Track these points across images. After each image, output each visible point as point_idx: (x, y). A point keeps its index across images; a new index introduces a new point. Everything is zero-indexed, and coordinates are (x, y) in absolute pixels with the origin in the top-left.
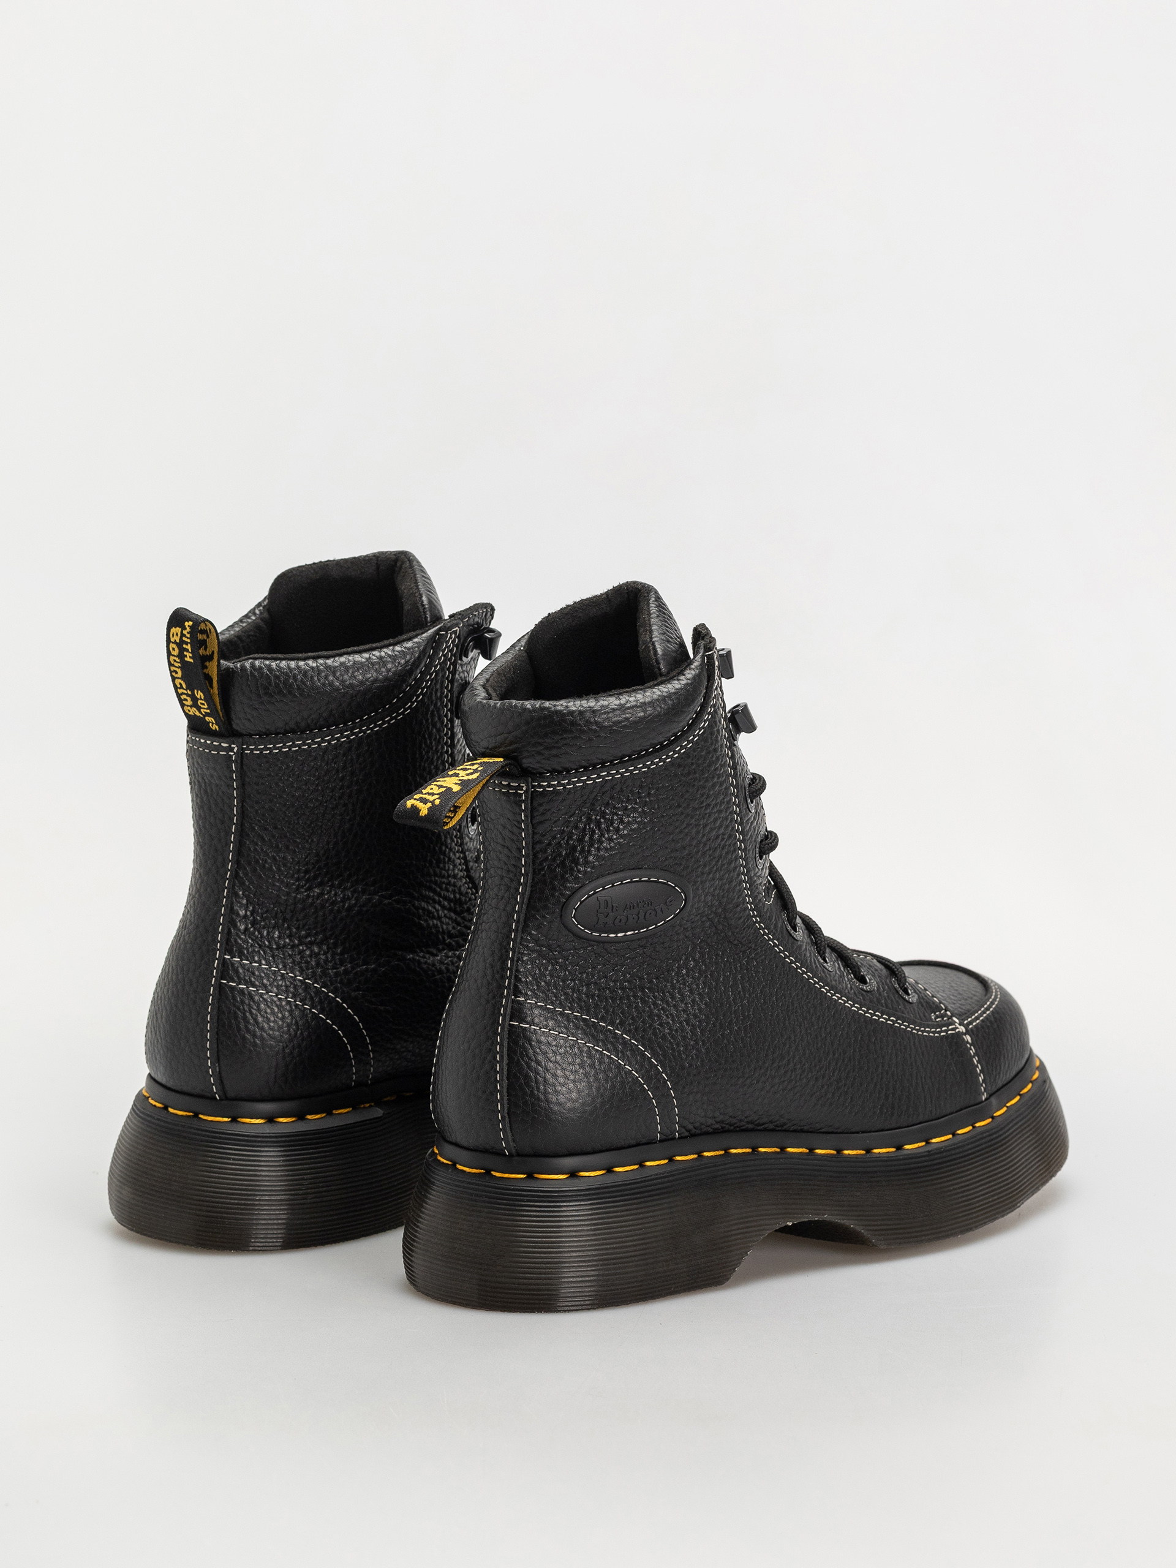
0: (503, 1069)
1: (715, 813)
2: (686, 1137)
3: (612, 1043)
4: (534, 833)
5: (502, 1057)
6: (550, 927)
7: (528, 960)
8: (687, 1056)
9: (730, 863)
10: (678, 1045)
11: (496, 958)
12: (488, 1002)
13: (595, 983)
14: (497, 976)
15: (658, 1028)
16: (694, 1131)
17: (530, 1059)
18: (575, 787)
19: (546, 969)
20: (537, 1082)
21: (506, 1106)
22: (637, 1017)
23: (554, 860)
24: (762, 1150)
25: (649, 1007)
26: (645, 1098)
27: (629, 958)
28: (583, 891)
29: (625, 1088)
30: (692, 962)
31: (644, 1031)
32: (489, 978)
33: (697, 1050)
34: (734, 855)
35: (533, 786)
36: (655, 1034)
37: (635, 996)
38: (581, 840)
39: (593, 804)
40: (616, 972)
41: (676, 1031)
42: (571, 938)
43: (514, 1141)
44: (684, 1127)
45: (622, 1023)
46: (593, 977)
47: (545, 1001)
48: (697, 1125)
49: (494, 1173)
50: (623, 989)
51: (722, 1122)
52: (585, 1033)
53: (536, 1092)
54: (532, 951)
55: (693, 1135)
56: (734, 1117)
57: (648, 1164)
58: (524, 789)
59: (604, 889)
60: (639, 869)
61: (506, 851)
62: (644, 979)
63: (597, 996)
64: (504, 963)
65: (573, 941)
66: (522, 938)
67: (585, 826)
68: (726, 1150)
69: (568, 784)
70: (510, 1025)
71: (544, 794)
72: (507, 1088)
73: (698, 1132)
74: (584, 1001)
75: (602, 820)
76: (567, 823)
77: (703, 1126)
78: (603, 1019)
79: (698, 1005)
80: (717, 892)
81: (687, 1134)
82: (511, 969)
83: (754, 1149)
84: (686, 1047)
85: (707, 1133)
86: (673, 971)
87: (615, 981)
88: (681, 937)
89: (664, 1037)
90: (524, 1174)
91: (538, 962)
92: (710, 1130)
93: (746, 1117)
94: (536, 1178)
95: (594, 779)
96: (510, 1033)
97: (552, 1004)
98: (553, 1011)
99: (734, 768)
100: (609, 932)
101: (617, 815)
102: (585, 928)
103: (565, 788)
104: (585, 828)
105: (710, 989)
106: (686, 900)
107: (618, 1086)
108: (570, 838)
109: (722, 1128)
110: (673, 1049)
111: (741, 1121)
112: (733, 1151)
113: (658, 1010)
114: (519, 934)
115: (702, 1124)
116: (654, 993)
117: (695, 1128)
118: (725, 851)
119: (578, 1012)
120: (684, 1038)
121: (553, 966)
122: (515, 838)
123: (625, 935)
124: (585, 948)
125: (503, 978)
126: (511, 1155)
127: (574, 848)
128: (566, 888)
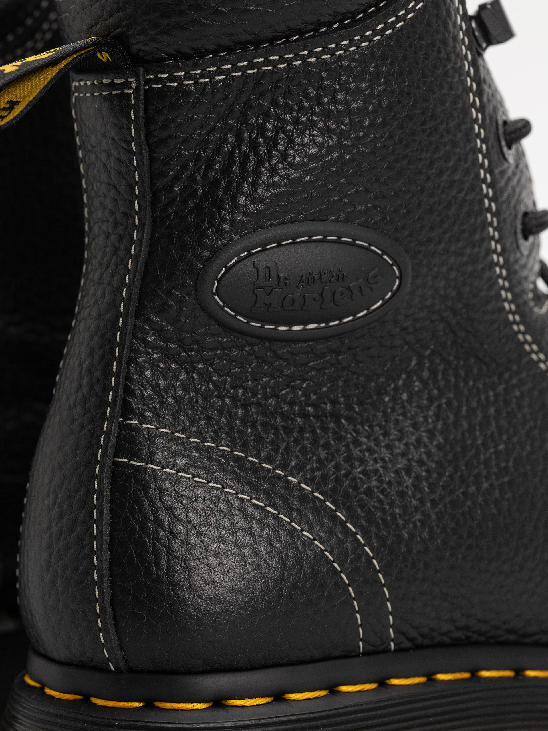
0: (102, 532)
1: (446, 145)
2: (407, 650)
3: (281, 497)
4: (152, 160)
5: (100, 513)
6: (180, 309)
7: (145, 362)
8: (407, 522)
9: (473, 232)
10: (392, 504)
11: (96, 358)
12: (82, 427)
13: (258, 404)
14: (97, 387)
15: (361, 479)
16: (420, 640)
17: (145, 516)
18: (213, 83)
19: (177, 378)
20: (156, 553)
21: (108, 592)
22: (327, 459)
23: (184, 202)
24: (531, 673)
25: (347, 446)
26: (336, 584)
27: (313, 368)
28: (232, 250)
29: (302, 567)
30: (417, 383)
31: (337, 480)
32: (85, 390)
33: (423, 513)
34: (479, 220)
35: (148, 82)
36: (355, 488)
37: (324, 429)
38: (226, 170)
39: (244, 114)
40: (294, 389)
41: (389, 483)
42: (215, 327)
43: (122, 648)
44: (403, 634)
45: (300, 468)
46: (255, 394)
47: (172, 426)
48: (425, 631)
49: (94, 700)
50: (305, 416)
51: (466, 628)
52: (237, 479)
53: (155, 569)
54: (153, 348)
55: (418, 647)
56: (485, 622)
57: (344, 688)
58: (133, 86)
59: (264, 250)
60: (322, 220)
61: (112, 193)
62: (339, 403)
63: (261, 424)
64: (108, 366)
65: (219, 335)
66: (135, 326)
67: (233, 148)
68: (474, 672)
69: (202, 76)
70: (115, 463)
71: (164, 92)
72: (110, 564)
73: (427, 642)
74: (239, 431)
75: (261, 140)
76: (204, 143)
77: (434, 634)
78: (269, 459)
79: (426, 446)
80: (453, 275)
81: (409, 645)
82: (117, 376)
83: (519, 672)
84: (405, 508)
85: (441, 645)
86: (386, 394)
87: (292, 404)
88: (398, 342)
89: (369, 492)
90: (139, 701)
91: (161, 365)
92: (447, 640)
93: (504, 623)
94: (158, 708)
95: (243, 69)
96: (114, 476)
97: (183, 431)
98: (185, 443)
99: (479, 93)
100: (278, 323)
101: (284, 131)
102: (238, 313)
103: (196, 82)
104: (231, 154)
105: (445, 424)
106: (401, 278)
107: (290, 563)
108: (210, 166)
109: (468, 638)
110: (384, 511)
111: (496, 628)
112: (485, 674)
113: (361, 451)
114: (131, 321)
115: (432, 630)
116: (355, 426)
117: (422, 636)
118: (464, 210)
119: (227, 446)
120: (402, 494)
121: (187, 373)
122: (123, 169)
123: (304, 330)
124: (241, 348)
125: (106, 390)
126: (118, 671)
127: (216, 183)
128: (204, 247)
